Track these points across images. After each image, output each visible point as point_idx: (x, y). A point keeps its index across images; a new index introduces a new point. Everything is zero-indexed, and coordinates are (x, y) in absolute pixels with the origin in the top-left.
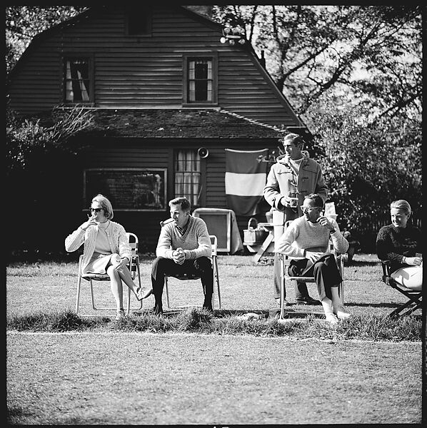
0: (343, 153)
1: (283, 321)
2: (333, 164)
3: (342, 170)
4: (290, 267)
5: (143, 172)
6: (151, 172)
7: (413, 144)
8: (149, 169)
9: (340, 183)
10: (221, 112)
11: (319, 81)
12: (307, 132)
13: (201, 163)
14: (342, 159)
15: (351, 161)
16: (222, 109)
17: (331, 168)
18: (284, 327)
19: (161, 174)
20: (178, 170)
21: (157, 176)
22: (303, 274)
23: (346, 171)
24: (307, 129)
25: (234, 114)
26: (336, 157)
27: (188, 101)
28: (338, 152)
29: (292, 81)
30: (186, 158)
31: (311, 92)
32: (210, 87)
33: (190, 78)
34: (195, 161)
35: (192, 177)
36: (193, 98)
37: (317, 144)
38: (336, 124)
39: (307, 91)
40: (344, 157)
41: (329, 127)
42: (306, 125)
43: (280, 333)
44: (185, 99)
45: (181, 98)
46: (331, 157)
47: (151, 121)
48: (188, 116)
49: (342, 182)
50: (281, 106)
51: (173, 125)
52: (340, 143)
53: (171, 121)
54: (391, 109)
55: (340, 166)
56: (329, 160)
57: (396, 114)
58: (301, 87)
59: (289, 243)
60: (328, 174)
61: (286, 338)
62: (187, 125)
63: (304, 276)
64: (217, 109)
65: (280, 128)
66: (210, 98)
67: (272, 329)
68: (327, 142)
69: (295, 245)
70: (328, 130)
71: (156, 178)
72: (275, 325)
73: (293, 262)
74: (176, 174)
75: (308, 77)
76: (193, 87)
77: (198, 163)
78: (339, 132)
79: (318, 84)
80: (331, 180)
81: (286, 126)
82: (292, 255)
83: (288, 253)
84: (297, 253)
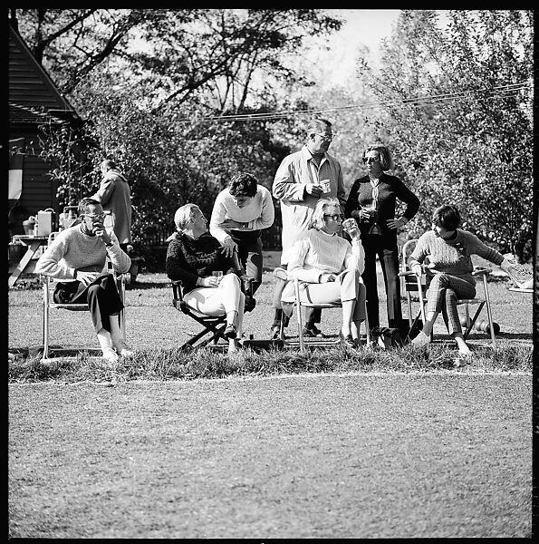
0: (122, 146)
1: (46, 361)
3: (121, 167)
4: (56, 292)
7: (207, 136)
11: (88, 51)
12: (75, 117)
14: (120, 152)
15: (132, 156)
18: (48, 368)
22: (73, 300)
23: (126, 169)
24: (75, 113)
26: (113, 151)
28: (115, 145)
29: (54, 50)
31: (78, 65)
37: (89, 133)
38: (112, 108)
39: (72, 63)
40: (123, 151)
41: (104, 112)
42: (73, 108)
43: (43, 377)
46: (107, 150)
50: (41, 82)
52: (117, 133)
54: (180, 92)
55: (118, 161)
56: (105, 154)
57: (186, 98)
58: (64, 57)
59: (55, 261)
61: (52, 382)
63: (74, 303)
65: (40, 110)
67: (32, 372)
68: (101, 131)
69: (62, 263)
70: (102, 115)
72: (37, 366)
73: (59, 286)
75: (74, 45)
78: (116, 118)
79: (88, 55)
81: (47, 108)
82: (58, 276)
83: (53, 274)
84: (65, 273)
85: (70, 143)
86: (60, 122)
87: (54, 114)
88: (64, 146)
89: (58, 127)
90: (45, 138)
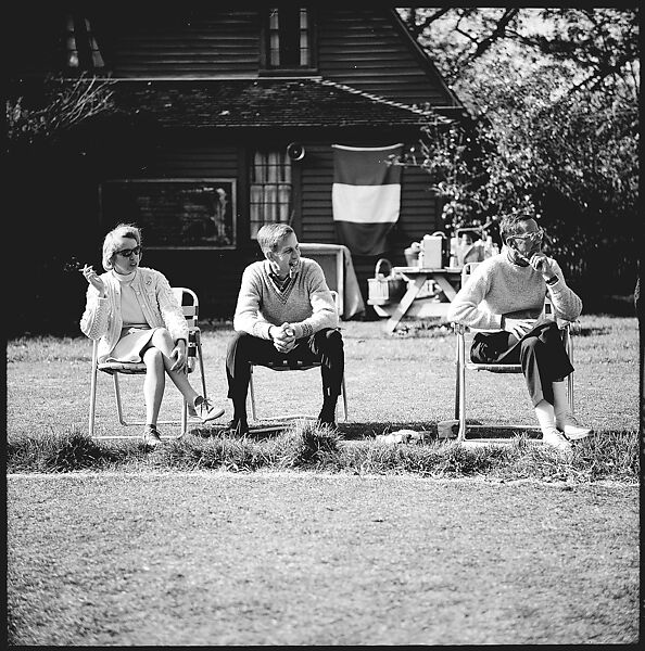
0: (528, 150)
1: (472, 446)
2: (511, 166)
3: (526, 177)
4: (474, 346)
5: (198, 185)
6: (209, 185)
7: (628, 135)
8: (206, 180)
9: (522, 199)
10: (324, 83)
11: (474, 36)
12: (465, 115)
13: (292, 170)
14: (526, 158)
15: (541, 161)
16: (324, 79)
17: (508, 174)
18: (473, 458)
19: (227, 187)
20: (254, 179)
21: (220, 191)
22: (500, 359)
23: (533, 179)
24: (465, 110)
25: (345, 87)
26: (516, 157)
27: (269, 66)
28: (518, 148)
29: (428, 38)
30: (267, 161)
31: (460, 54)
32: (304, 43)
33: (271, 28)
34: (283, 166)
35: (278, 192)
36: (276, 61)
37: (484, 134)
38: (511, 102)
39: (454, 53)
40: (529, 156)
41: (503, 107)
42: (461, 103)
43: (466, 471)
44: (264, 63)
45: (256, 60)
46: (508, 156)
47: (207, 100)
48: (269, 91)
49: (527, 198)
50: (423, 73)
51: (245, 107)
52: (522, 133)
53: (241, 100)
54: (591, 79)
55: (522, 170)
56: (504, 160)
57: (597, 87)
58: (442, 47)
59: (473, 305)
60: (503, 184)
61: (479, 479)
62: (268, 106)
63: (500, 363)
64: (317, 79)
65: (423, 108)
66: (304, 61)
67: (452, 463)
68: (500, 129)
69: (484, 308)
70: (501, 111)
71: (218, 195)
72: (458, 455)
73: (479, 338)
74: (252, 188)
75: (457, 29)
76: (276, 43)
77: (288, 169)
78: (520, 112)
79: (474, 40)
80: (509, 195)
81: (432, 105)
82: (479, 325)
83: (471, 323)
84: (488, 321)
85: (461, 148)
86: (449, 121)
87: (441, 113)
88: (453, 151)
89: (445, 128)
90: (428, 143)
